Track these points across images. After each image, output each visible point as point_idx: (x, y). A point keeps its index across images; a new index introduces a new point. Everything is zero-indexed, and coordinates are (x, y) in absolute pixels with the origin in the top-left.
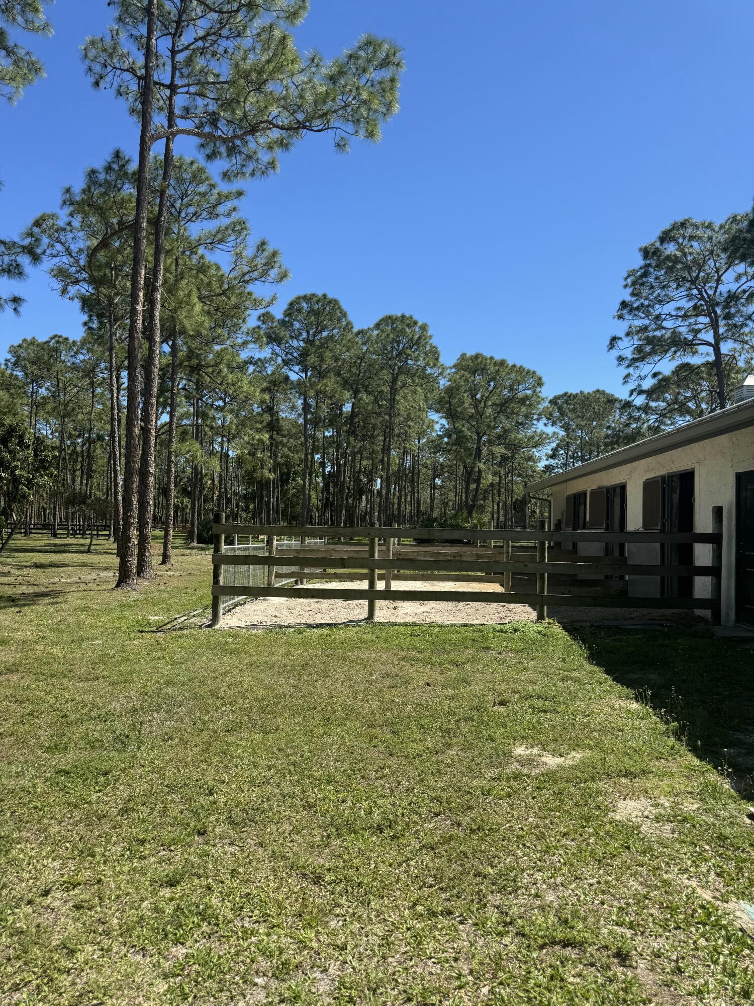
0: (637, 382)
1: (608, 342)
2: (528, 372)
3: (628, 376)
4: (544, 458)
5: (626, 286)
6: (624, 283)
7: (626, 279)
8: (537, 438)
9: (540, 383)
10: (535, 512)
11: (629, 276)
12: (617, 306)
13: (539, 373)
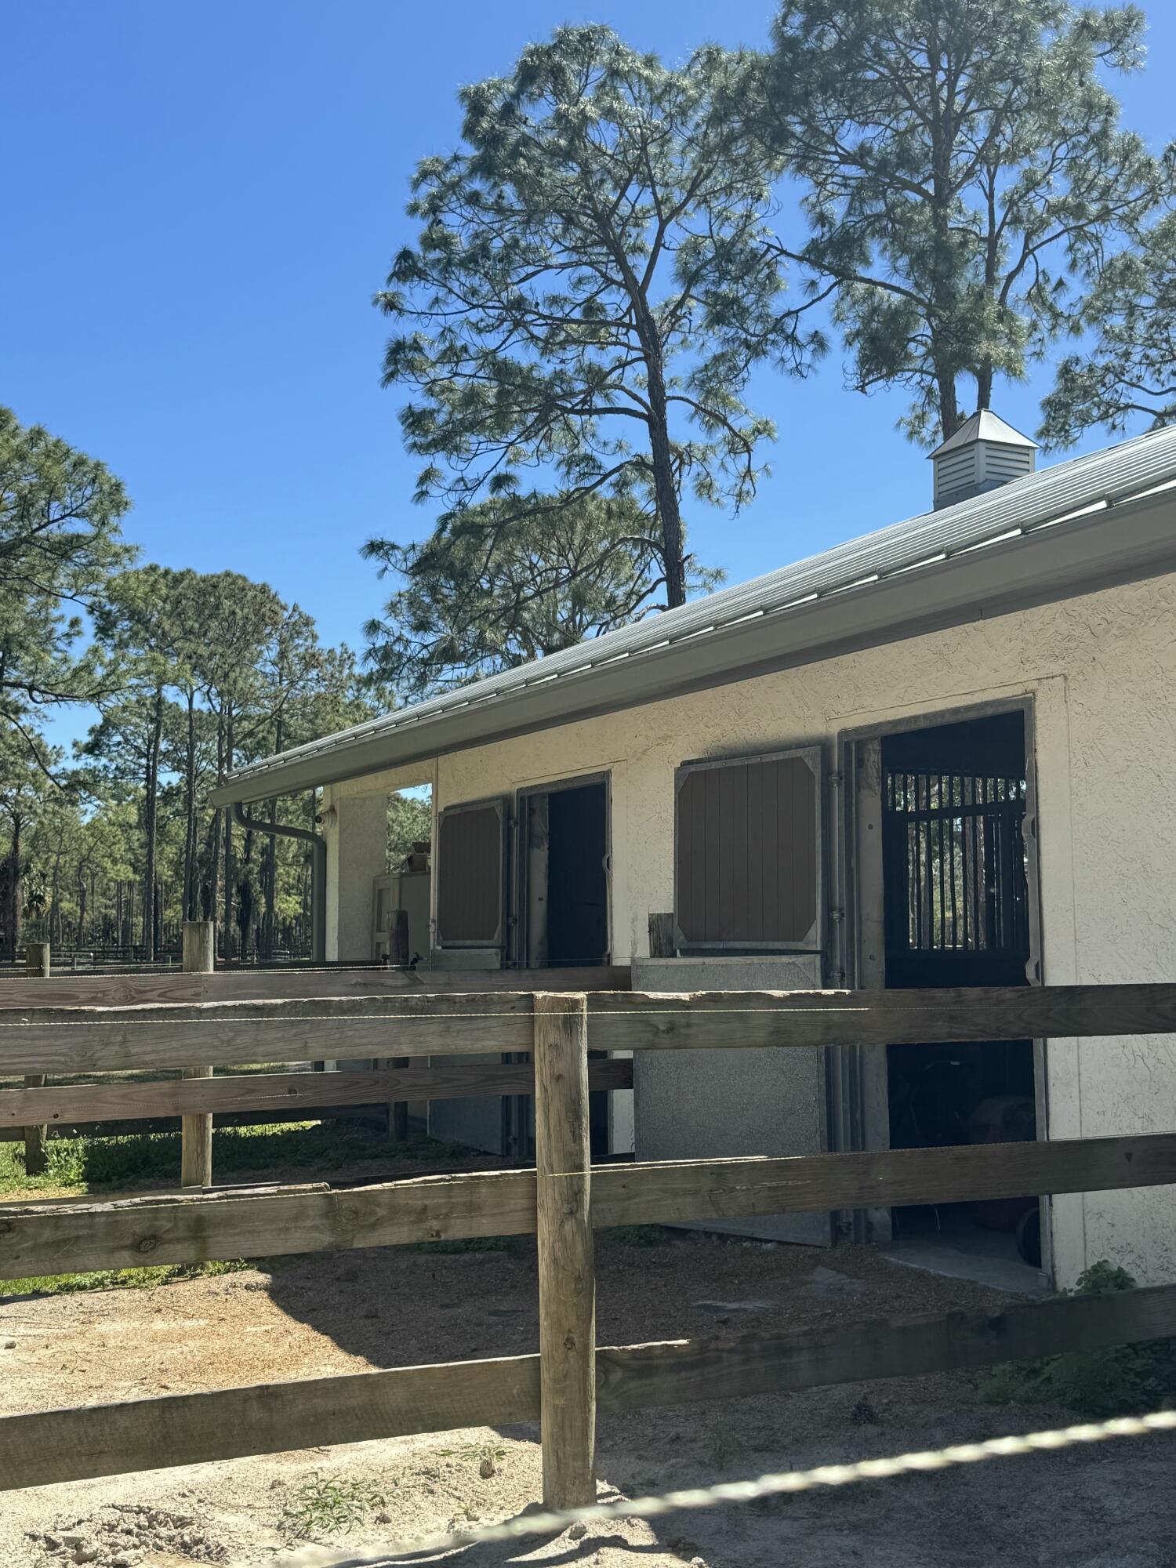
0: (454, 497)
1: (382, 356)
2: (79, 463)
3: (427, 476)
4: (71, 751)
5: (413, 209)
6: (409, 200)
7: (416, 184)
8: (100, 672)
9: (114, 499)
10: (41, 899)
11: (425, 175)
12: (388, 266)
13: (113, 471)
